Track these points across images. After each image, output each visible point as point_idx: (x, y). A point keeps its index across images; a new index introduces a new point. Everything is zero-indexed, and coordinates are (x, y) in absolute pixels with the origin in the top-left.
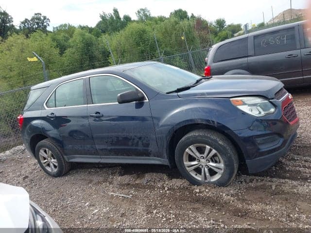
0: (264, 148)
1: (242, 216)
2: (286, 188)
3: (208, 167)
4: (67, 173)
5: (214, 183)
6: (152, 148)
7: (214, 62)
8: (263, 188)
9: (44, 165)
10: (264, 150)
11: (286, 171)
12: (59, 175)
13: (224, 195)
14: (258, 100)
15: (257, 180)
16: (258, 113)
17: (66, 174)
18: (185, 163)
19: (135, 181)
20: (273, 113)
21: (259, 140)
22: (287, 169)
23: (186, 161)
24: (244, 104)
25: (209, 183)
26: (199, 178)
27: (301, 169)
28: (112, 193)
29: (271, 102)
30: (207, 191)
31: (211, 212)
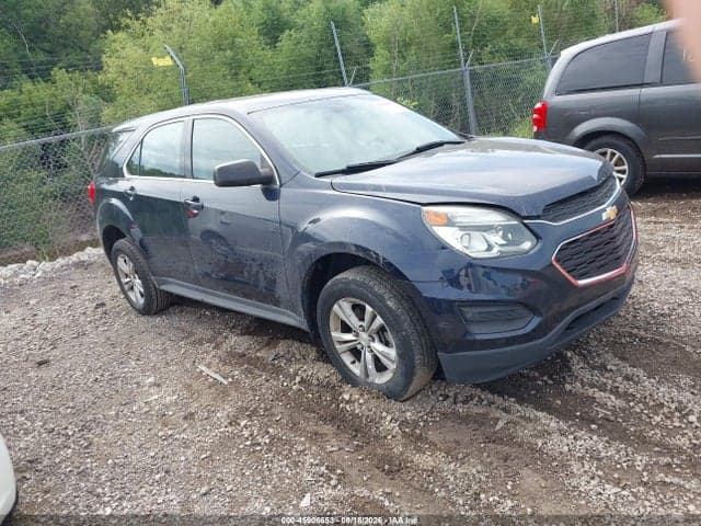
0: (482, 333)
1: (389, 472)
2: (524, 433)
3: (372, 351)
4: (163, 310)
5: (379, 387)
6: (281, 291)
7: (558, 92)
8: (481, 421)
9: (126, 287)
10: (478, 337)
11: (561, 393)
12: (146, 311)
13: (389, 418)
14: (495, 218)
15: (481, 400)
16: (486, 246)
17: (159, 312)
18: (333, 334)
19: (257, 351)
20: (527, 252)
21: (470, 313)
22: (568, 387)
23: (336, 330)
24: (450, 223)
25: (372, 384)
26: (356, 369)
27: (599, 394)
28: (204, 368)
29: (525, 225)
30: (361, 401)
31: (340, 449)
